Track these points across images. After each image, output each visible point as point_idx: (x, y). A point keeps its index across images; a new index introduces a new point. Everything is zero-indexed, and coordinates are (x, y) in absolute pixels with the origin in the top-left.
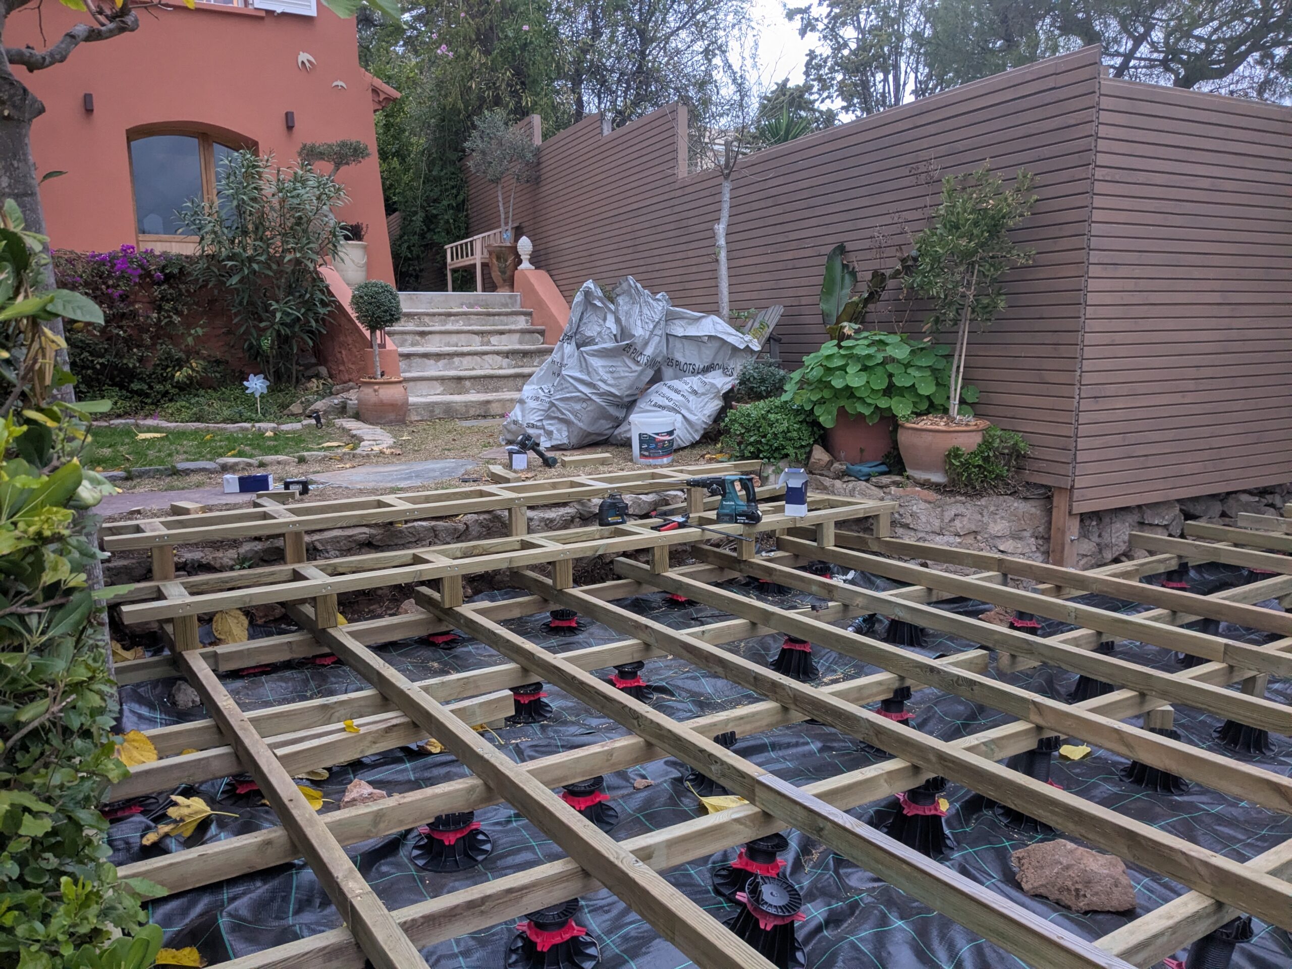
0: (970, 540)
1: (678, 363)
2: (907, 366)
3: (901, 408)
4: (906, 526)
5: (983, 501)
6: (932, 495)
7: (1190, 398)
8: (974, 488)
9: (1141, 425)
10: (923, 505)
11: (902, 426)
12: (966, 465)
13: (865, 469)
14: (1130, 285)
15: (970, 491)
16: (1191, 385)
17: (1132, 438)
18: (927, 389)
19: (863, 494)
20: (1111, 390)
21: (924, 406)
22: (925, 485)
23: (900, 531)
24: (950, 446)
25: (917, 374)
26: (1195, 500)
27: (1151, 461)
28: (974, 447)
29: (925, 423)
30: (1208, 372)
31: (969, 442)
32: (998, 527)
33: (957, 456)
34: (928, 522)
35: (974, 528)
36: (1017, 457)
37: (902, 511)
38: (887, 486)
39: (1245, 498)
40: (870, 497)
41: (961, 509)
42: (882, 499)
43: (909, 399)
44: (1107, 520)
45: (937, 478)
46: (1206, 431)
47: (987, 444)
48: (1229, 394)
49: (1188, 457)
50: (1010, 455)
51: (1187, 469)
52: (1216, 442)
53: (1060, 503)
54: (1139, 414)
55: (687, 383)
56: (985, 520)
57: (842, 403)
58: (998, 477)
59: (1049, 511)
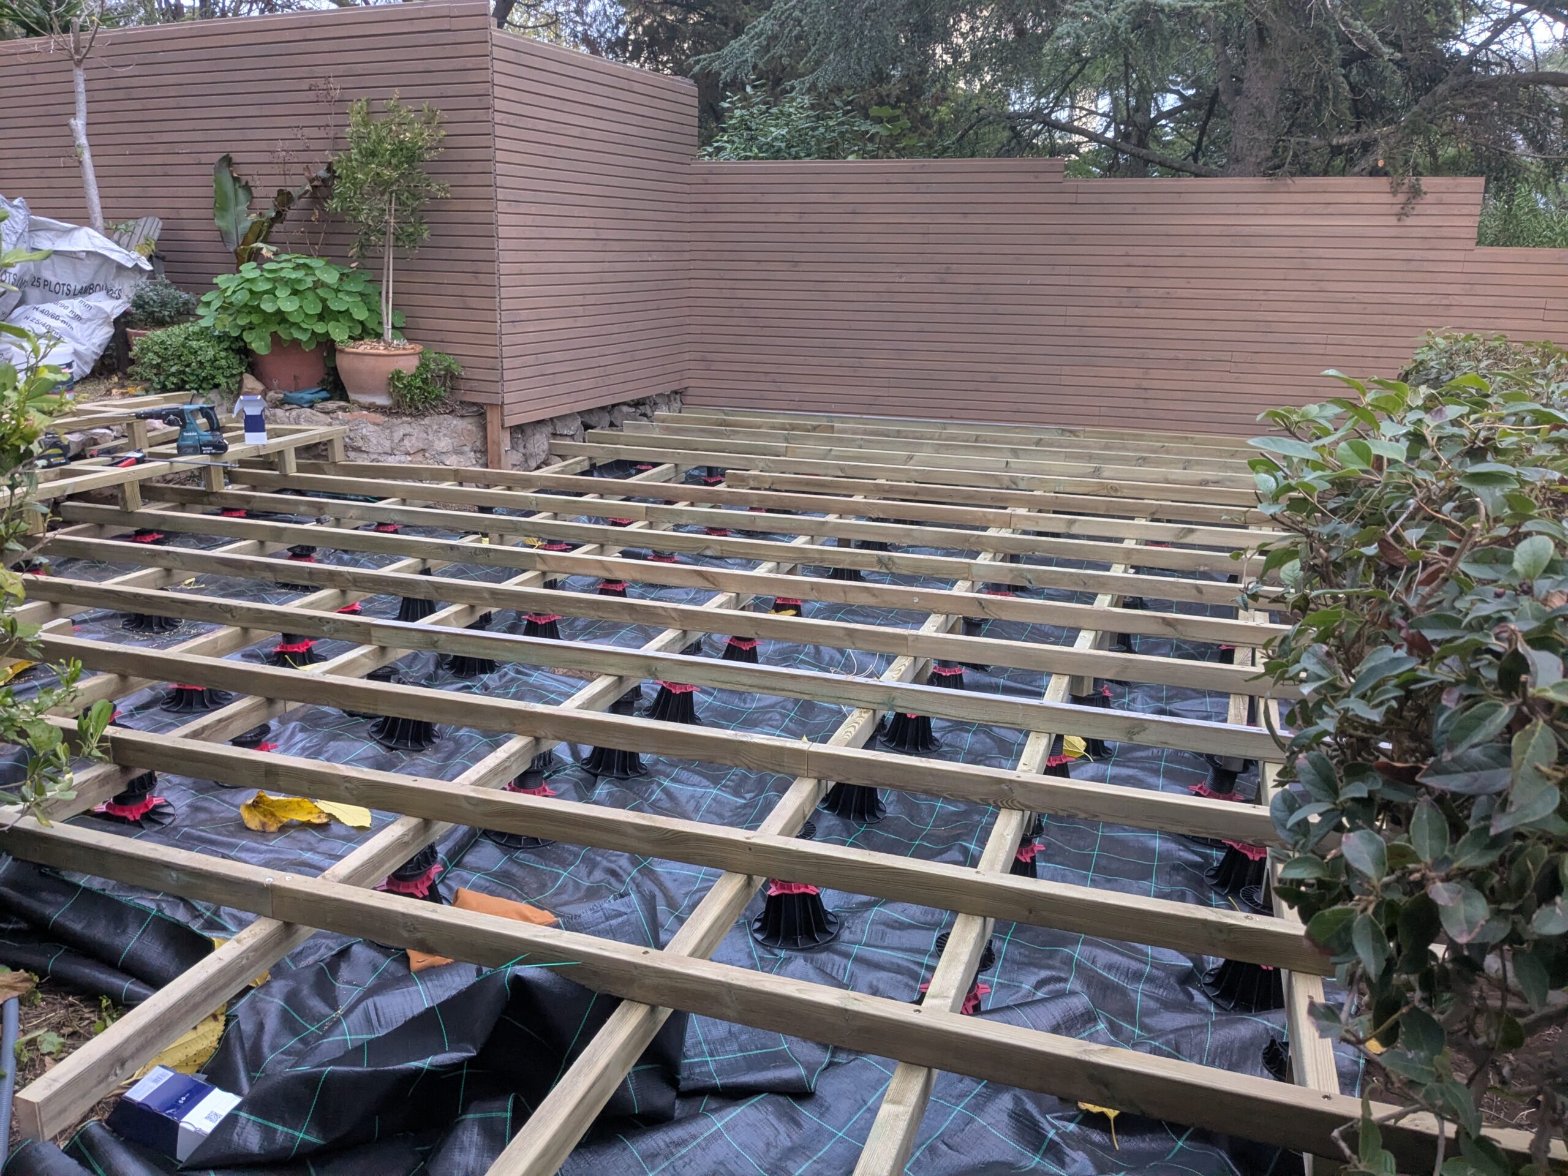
0: (419, 457)
1: (47, 283)
2: (337, 291)
3: (339, 333)
4: (358, 450)
5: (427, 421)
6: (379, 418)
7: (580, 322)
8: (417, 409)
9: (548, 347)
10: (372, 428)
11: (342, 351)
12: (409, 387)
13: (307, 396)
14: (529, 220)
15: (414, 412)
16: (580, 311)
17: (542, 358)
18: (361, 314)
19: (310, 421)
20: (524, 315)
21: (358, 331)
22: (371, 408)
23: (352, 454)
24: (392, 369)
25: (347, 298)
26: (590, 412)
27: (559, 379)
28: (414, 370)
29: (365, 347)
30: (591, 299)
31: (409, 365)
32: (443, 443)
33: (399, 379)
34: (379, 443)
35: (421, 446)
36: (450, 377)
37: (352, 435)
38: (333, 412)
39: (625, 409)
40: (317, 423)
41: (407, 429)
42: (330, 425)
43: (345, 324)
44: (529, 432)
45: (382, 401)
46: (596, 351)
47: (424, 365)
48: (608, 319)
49: (583, 375)
50: (445, 376)
51: (584, 384)
52: (602, 361)
53: (492, 417)
54: (547, 336)
55: (66, 308)
56: (430, 438)
57: (274, 328)
58: (438, 397)
59: (484, 428)
